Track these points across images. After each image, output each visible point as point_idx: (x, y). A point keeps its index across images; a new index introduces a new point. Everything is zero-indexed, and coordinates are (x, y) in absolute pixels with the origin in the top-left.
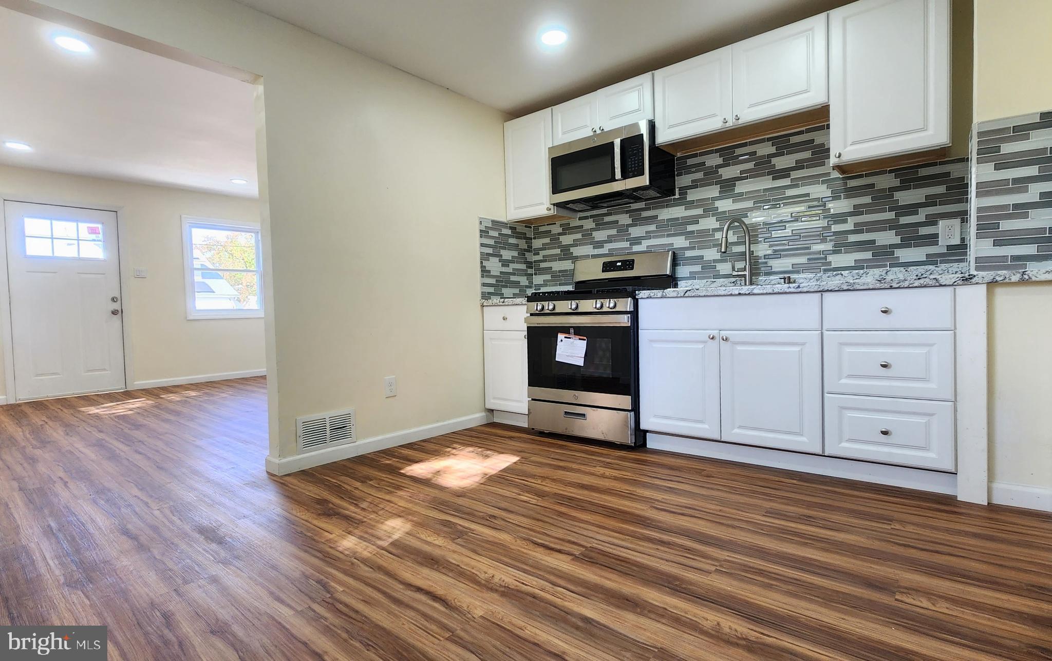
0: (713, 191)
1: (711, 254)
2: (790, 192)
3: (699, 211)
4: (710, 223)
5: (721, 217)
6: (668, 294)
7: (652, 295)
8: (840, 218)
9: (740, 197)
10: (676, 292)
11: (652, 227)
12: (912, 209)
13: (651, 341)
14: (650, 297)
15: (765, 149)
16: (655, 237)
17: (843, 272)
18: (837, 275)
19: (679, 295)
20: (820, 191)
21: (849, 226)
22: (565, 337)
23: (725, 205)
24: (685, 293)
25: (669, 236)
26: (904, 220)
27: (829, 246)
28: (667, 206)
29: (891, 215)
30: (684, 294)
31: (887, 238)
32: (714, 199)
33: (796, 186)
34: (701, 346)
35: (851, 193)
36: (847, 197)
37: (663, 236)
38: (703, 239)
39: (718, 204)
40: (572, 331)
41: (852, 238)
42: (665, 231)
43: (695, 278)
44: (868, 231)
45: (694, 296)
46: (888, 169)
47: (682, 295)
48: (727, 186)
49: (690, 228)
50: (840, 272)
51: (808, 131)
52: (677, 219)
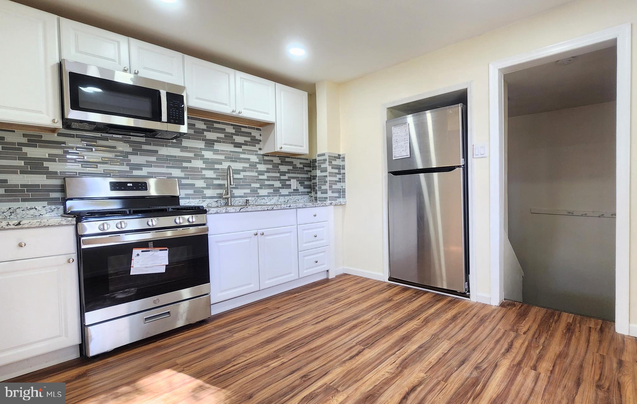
0: (200, 144)
1: (200, 183)
2: (242, 156)
3: (191, 155)
4: (198, 164)
5: (206, 161)
6: (229, 211)
7: (219, 211)
8: (261, 173)
9: (216, 152)
10: (235, 209)
11: (153, 159)
12: (283, 174)
13: (217, 242)
14: (217, 213)
15: (230, 130)
16: (155, 166)
17: (265, 198)
18: (263, 199)
19: (237, 211)
20: (254, 159)
21: (264, 177)
22: (142, 251)
23: (208, 154)
24: (240, 209)
25: (168, 167)
26: (282, 178)
27: (258, 185)
28: (166, 146)
29: (278, 175)
30: (240, 211)
31: (277, 184)
32: (201, 149)
33: (245, 153)
34: (248, 240)
35: (266, 162)
36: (265, 164)
37: (163, 167)
38: (194, 173)
39: (204, 153)
40: (151, 244)
41: (267, 183)
42: (165, 163)
43: (189, 198)
44: (272, 180)
45: (245, 211)
46: (277, 155)
47: (238, 211)
48: (210, 143)
49: (185, 164)
50: (264, 198)
51: (249, 128)
52: (175, 157)
